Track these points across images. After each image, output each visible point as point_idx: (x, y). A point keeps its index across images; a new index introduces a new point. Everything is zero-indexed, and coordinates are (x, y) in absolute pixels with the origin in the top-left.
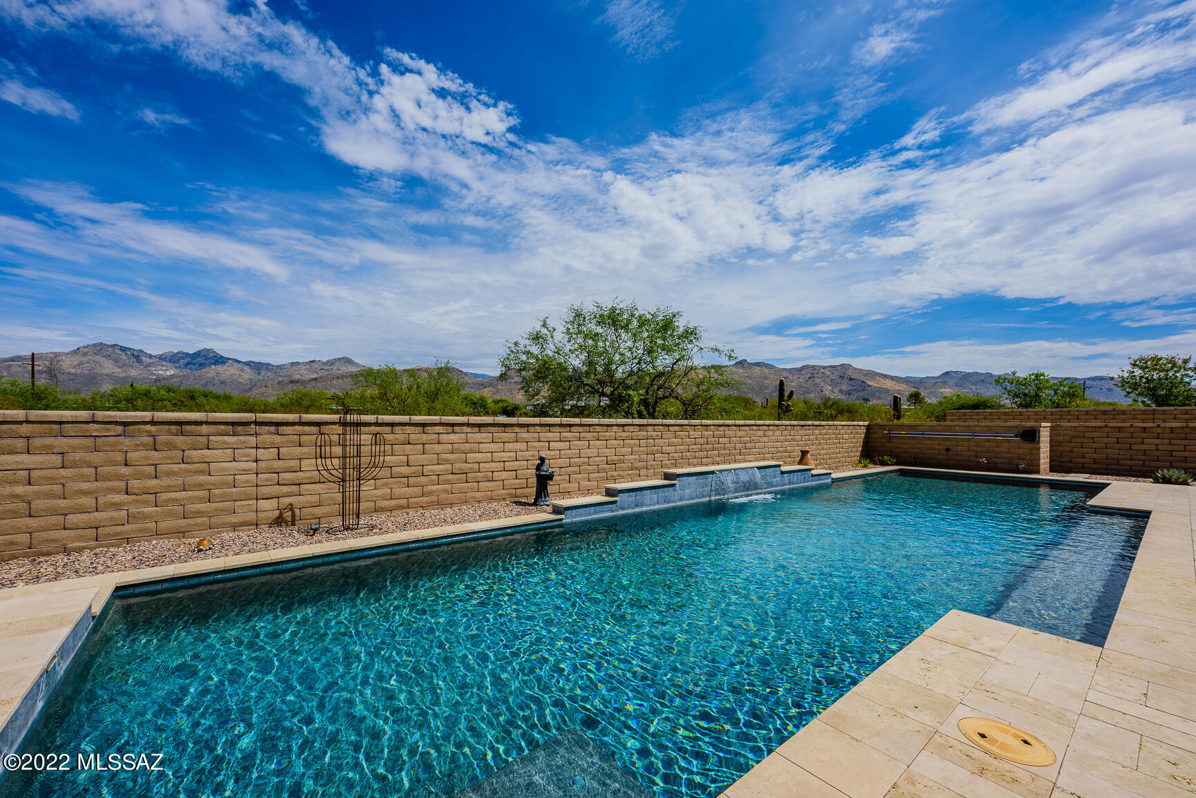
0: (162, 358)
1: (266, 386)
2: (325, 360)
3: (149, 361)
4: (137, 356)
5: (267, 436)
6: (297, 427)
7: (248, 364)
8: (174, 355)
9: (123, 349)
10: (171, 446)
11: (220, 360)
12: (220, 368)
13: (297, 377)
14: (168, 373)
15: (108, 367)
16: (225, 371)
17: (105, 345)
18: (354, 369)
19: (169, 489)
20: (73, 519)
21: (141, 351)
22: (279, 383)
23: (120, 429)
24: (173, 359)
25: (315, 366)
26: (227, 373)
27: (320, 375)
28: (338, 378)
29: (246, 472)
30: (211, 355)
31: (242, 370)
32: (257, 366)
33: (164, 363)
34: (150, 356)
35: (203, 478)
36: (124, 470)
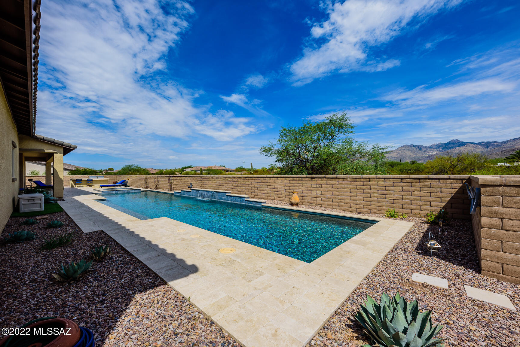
0: (431, 147)
3: (425, 149)
4: (420, 148)
7: (480, 144)
8: (437, 145)
9: (414, 146)
11: (462, 144)
12: (462, 148)
14: (434, 153)
15: (409, 153)
16: (464, 150)
17: (407, 145)
21: (422, 146)
22: (502, 151)
24: (437, 147)
26: (466, 150)
30: (456, 142)
31: (476, 147)
32: (487, 145)
33: (432, 149)
34: (426, 147)
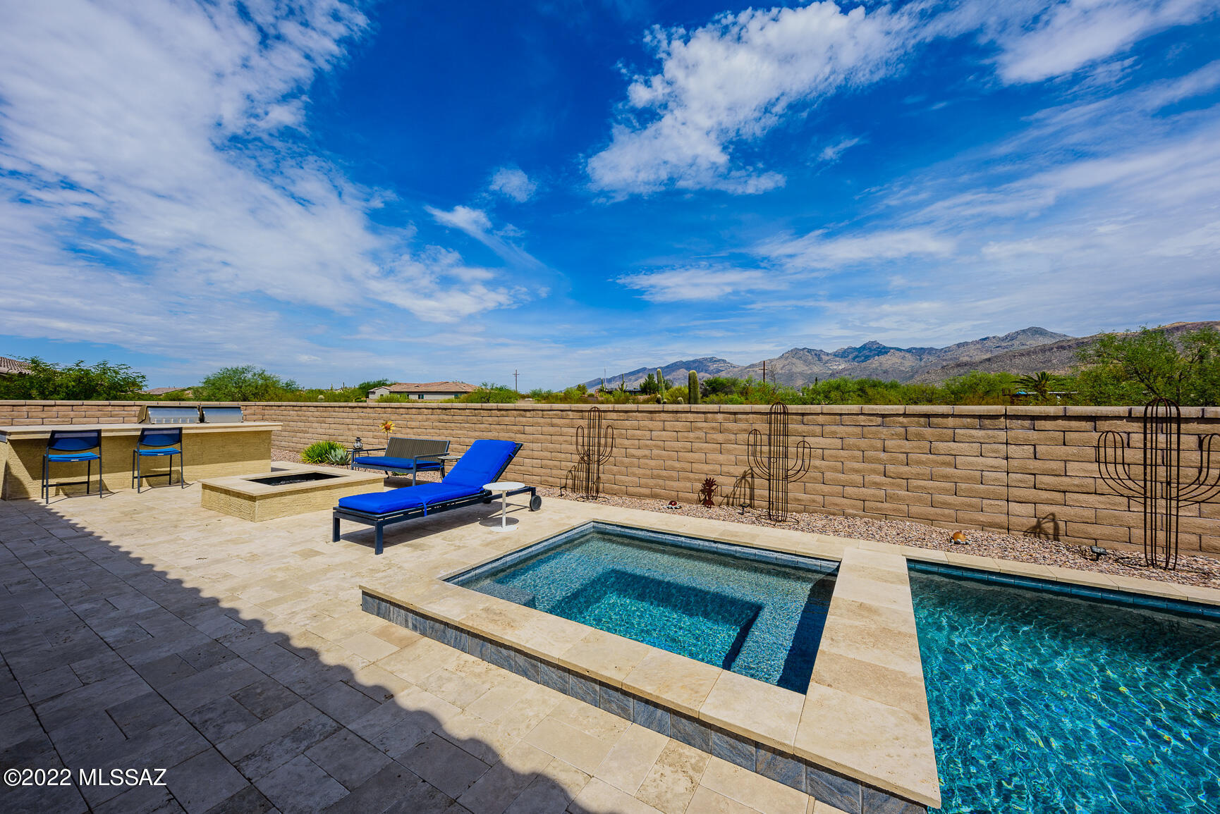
0: (836, 355)
1: (928, 372)
2: (1002, 335)
3: (827, 358)
4: (818, 355)
5: (1020, 431)
6: (1060, 422)
7: (909, 351)
8: (845, 351)
9: (809, 351)
10: (920, 437)
11: (882, 351)
12: (883, 358)
13: (965, 359)
14: (840, 367)
15: (800, 367)
16: (887, 361)
17: (798, 349)
18: (1048, 341)
19: (918, 477)
20: (849, 490)
21: (821, 351)
22: (943, 367)
23: (879, 420)
24: (843, 354)
25: (988, 343)
26: (889, 362)
27: (996, 354)
28: (1022, 355)
29: (995, 469)
30: (875, 347)
31: (904, 358)
32: (919, 352)
33: (838, 359)
34: (828, 354)
35: (950, 471)
36: (883, 455)
